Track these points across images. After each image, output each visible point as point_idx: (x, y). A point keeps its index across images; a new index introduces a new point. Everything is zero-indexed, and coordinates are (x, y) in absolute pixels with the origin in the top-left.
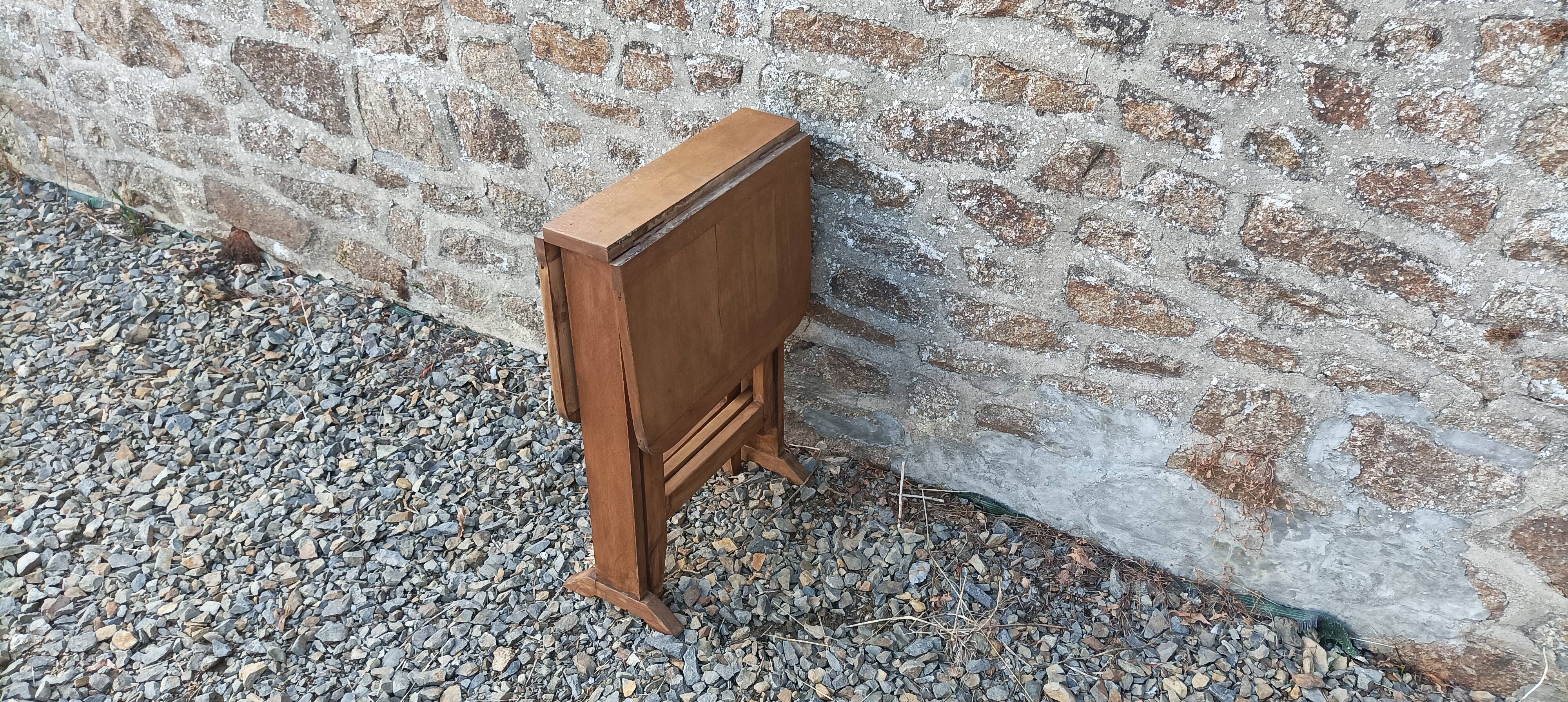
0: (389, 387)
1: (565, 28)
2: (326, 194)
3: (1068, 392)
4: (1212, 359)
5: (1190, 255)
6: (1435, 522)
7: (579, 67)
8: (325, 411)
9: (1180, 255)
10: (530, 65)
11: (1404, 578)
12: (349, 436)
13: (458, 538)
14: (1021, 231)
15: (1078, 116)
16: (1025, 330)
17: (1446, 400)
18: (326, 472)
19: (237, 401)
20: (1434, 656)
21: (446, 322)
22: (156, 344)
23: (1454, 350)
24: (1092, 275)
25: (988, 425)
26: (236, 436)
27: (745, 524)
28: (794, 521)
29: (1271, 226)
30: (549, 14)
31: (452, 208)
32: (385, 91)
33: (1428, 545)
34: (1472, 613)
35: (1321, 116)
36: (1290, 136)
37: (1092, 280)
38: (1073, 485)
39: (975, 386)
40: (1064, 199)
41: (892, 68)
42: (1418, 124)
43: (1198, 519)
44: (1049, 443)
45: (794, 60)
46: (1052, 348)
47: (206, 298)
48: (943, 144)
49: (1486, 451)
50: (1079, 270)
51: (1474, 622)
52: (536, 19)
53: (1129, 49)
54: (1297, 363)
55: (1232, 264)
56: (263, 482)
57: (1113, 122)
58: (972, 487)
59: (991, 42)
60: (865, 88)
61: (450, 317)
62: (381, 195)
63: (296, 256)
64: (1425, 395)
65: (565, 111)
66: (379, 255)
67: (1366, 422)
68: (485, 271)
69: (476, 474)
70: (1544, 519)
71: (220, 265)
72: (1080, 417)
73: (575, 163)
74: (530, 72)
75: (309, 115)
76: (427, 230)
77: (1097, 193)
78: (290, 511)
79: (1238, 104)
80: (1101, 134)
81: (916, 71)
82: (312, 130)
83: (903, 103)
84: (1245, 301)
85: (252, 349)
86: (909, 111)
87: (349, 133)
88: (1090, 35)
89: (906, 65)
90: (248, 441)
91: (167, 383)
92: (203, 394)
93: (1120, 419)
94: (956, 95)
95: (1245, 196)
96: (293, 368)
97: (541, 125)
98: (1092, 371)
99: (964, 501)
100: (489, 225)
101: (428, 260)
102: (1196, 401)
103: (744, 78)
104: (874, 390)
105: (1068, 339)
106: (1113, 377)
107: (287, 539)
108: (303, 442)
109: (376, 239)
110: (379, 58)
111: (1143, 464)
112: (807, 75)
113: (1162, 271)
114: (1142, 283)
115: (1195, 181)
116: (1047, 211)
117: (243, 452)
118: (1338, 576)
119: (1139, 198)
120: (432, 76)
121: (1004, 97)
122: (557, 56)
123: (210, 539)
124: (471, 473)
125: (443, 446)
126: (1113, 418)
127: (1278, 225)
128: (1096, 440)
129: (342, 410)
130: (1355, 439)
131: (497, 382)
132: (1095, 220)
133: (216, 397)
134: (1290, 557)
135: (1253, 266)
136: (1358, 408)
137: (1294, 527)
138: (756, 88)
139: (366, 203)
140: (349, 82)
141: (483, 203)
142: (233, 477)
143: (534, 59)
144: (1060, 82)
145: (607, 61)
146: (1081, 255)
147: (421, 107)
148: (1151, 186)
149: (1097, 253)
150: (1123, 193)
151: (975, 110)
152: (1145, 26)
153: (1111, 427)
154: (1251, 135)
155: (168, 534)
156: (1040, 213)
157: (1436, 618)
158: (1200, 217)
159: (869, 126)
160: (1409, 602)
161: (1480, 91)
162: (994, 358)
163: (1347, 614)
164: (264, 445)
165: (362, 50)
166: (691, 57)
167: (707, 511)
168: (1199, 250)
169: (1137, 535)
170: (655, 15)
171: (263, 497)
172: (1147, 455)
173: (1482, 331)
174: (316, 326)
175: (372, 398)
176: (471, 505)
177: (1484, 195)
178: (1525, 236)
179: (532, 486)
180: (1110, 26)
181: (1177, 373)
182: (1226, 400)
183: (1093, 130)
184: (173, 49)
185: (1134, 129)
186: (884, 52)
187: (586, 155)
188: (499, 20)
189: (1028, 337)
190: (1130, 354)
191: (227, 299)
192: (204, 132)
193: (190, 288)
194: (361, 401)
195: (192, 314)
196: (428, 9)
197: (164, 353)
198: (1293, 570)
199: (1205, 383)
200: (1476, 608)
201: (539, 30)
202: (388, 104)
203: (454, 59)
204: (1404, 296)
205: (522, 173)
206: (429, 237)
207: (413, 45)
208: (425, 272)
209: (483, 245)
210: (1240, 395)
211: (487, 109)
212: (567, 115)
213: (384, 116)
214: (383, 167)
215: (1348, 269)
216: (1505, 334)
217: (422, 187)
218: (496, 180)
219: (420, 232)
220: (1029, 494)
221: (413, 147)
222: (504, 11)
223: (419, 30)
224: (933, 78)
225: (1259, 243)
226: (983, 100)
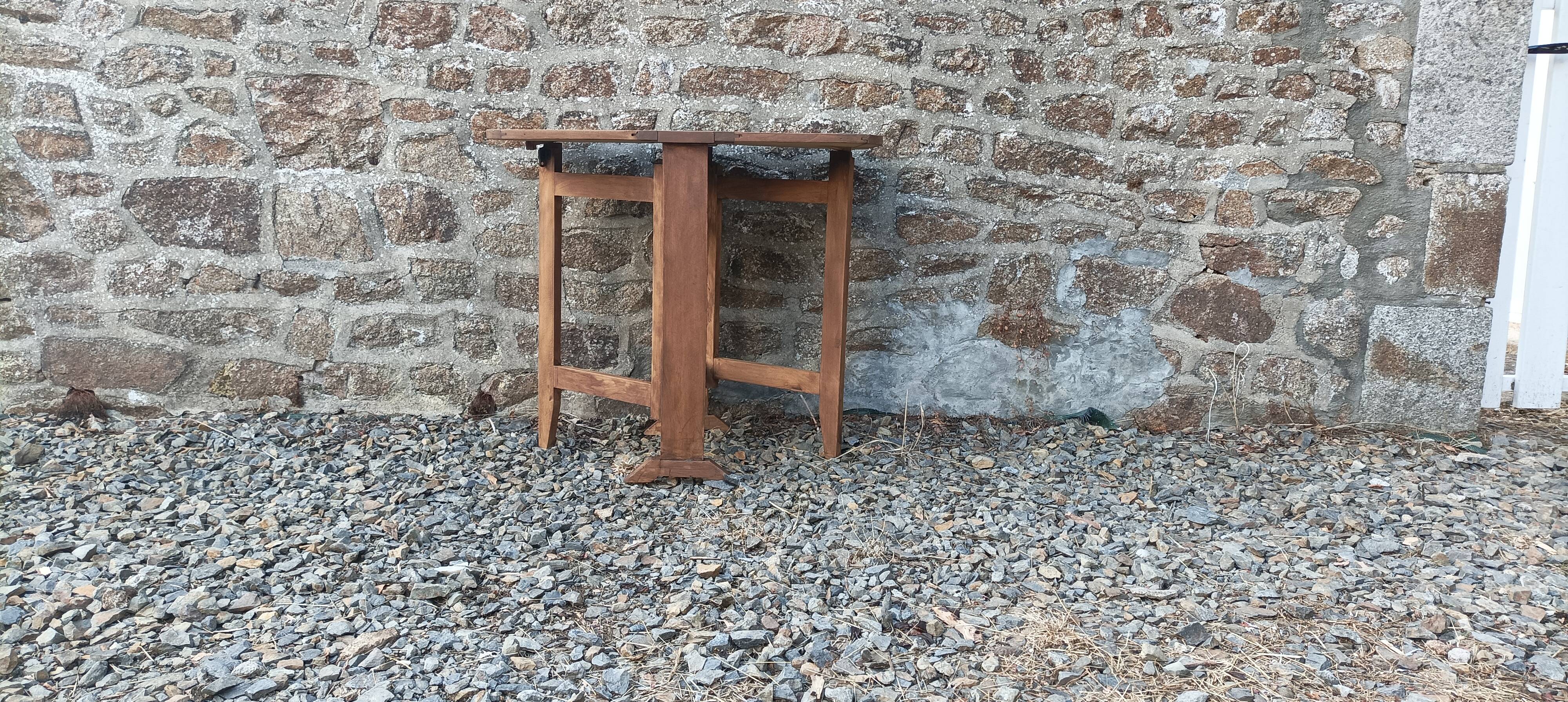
1: (505, 113)
2: (215, 318)
3: (907, 303)
4: (992, 247)
5: (968, 179)
6: (1132, 317)
7: (514, 143)
9: (962, 181)
10: (468, 149)
11: (1126, 366)
15: (889, 107)
16: (874, 263)
17: (1119, 232)
20: (1155, 415)
23: (1114, 201)
24: (912, 210)
25: (857, 349)
29: (1008, 150)
30: (491, 104)
31: (370, 297)
32: (310, 199)
33: (1133, 333)
34: (1166, 374)
35: (1020, 79)
36: (1007, 93)
37: (913, 213)
38: (920, 375)
40: (887, 163)
41: (766, 98)
42: (1066, 76)
43: (1004, 367)
44: (900, 347)
45: (697, 104)
46: (892, 271)
49: (1144, 260)
50: (903, 209)
51: (1168, 379)
52: (478, 110)
53: (913, 59)
54: (1040, 234)
55: (992, 179)
57: (910, 105)
58: (851, 404)
59: (831, 69)
60: (749, 114)
61: (353, 409)
62: (286, 303)
63: (157, 399)
64: (1108, 233)
65: (499, 180)
66: (272, 367)
67: (1082, 262)
68: (397, 350)
70: (1183, 292)
72: (917, 318)
73: (505, 223)
74: (469, 155)
75: (206, 245)
76: (337, 324)
77: (907, 154)
79: (977, 81)
80: (905, 114)
81: (782, 97)
82: (209, 257)
83: (776, 120)
84: (1003, 201)
85: (167, 448)
86: (780, 125)
87: (257, 250)
88: (890, 53)
89: (775, 94)
93: (944, 311)
94: (810, 108)
95: (991, 135)
97: (475, 196)
98: (920, 280)
100: (409, 302)
101: (335, 355)
102: (987, 280)
103: (658, 124)
104: (768, 348)
105: (902, 262)
106: (934, 281)
109: (273, 351)
110: (303, 174)
111: (962, 340)
112: (707, 113)
113: (953, 195)
114: (943, 207)
115: (962, 132)
116: (877, 173)
118: (1092, 377)
120: (360, 180)
121: (842, 103)
126: (938, 311)
127: (1011, 148)
128: (928, 335)
130: (1079, 276)
132: (908, 172)
134: (1063, 375)
135: (1004, 178)
136: (1076, 255)
137: (1060, 352)
139: (264, 316)
140: (268, 200)
141: (407, 281)
143: (472, 143)
144: (877, 85)
146: (902, 199)
147: (349, 206)
148: (938, 141)
149: (911, 196)
150: (922, 150)
151: (824, 114)
152: (920, 43)
153: (938, 320)
154: (986, 99)
156: (873, 176)
157: (1149, 385)
158: (969, 154)
160: (1135, 381)
161: (1090, 51)
163: (1102, 405)
165: (284, 170)
166: (615, 115)
168: (972, 175)
169: (969, 398)
170: (585, 90)
172: (965, 331)
173: (1125, 186)
177: (1106, 106)
178: (1130, 124)
180: (901, 47)
181: (972, 264)
182: (1005, 272)
183: (900, 113)
184: (39, 210)
185: (923, 107)
186: (760, 88)
187: (516, 213)
188: (442, 117)
189: (875, 268)
190: (944, 259)
192: (56, 290)
194: (317, 453)
196: (367, 120)
198: (1066, 385)
199: (991, 265)
200: (1167, 369)
201: (480, 118)
202: (311, 211)
203: (389, 158)
204: (1083, 176)
205: (450, 244)
206: (339, 330)
207: (345, 155)
208: (327, 370)
209: (399, 323)
210: (1013, 266)
211: (420, 193)
212: (502, 182)
213: (303, 224)
214: (293, 274)
215: (1052, 168)
216: (1136, 184)
217: (339, 281)
218: (422, 258)
219: (329, 328)
220: (892, 394)
221: (332, 247)
222: (448, 108)
223: (355, 140)
224: (795, 100)
225: (1004, 163)
226: (829, 108)
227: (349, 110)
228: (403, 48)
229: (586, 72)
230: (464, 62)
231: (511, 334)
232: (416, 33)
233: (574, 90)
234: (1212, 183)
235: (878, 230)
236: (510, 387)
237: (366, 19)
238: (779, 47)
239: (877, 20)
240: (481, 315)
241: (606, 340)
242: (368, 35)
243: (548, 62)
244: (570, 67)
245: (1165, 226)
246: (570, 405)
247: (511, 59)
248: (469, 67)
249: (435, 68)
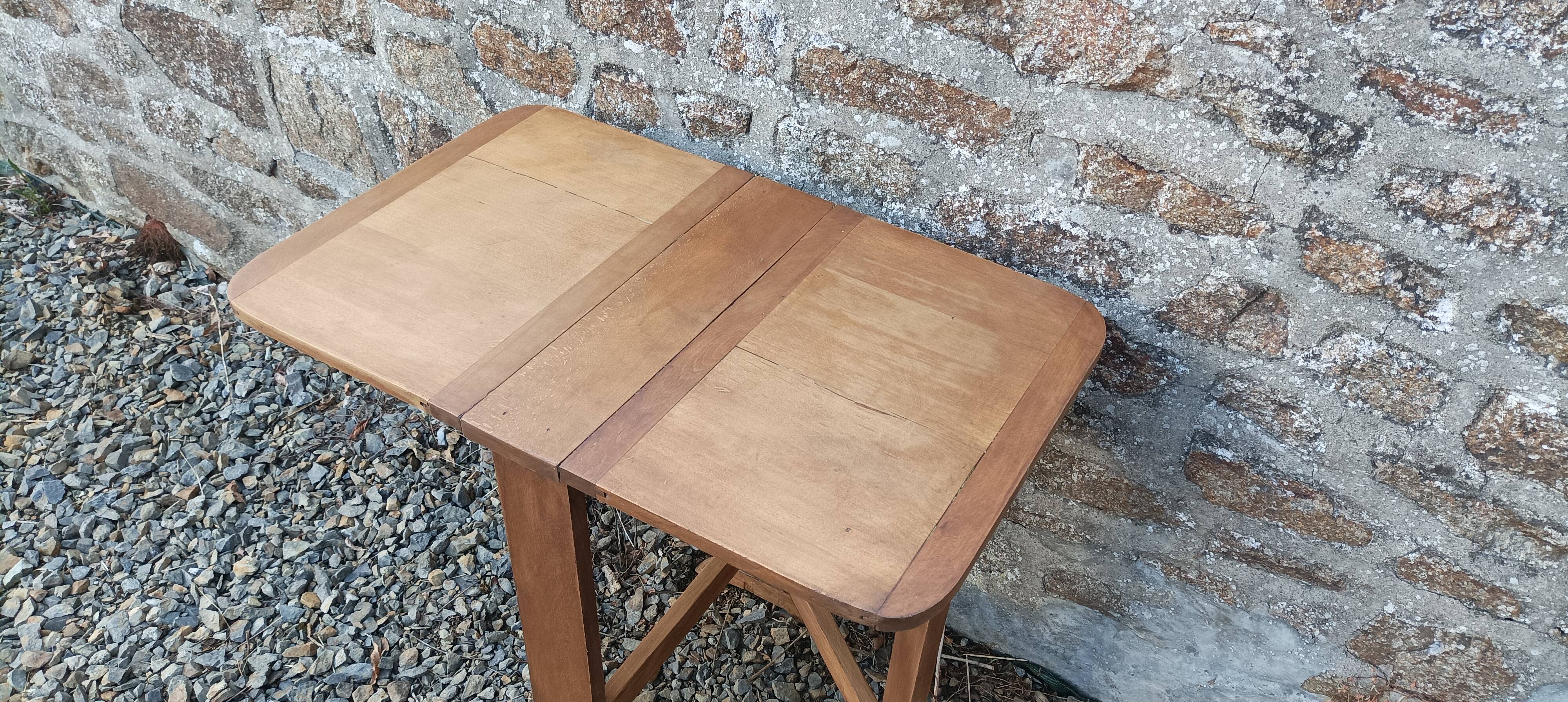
0: (311, 451)
1: (517, 35)
2: (245, 195)
3: (1173, 577)
4: (1390, 581)
5: (1380, 449)
7: (537, 86)
8: (228, 482)
9: (1364, 447)
10: (475, 76)
12: (252, 522)
13: (368, 688)
14: (1130, 377)
15: (1233, 242)
16: (1124, 495)
18: (217, 574)
19: (124, 462)
22: (40, 371)
24: (1227, 447)
25: (1060, 594)
26: (114, 515)
27: (735, 688)
28: (799, 686)
29: (1514, 433)
30: (497, 14)
32: (303, 84)
37: (1227, 455)
38: (1167, 681)
39: (1047, 546)
40: (1197, 347)
41: (961, 140)
44: (1140, 629)
45: (824, 114)
46: (1158, 521)
47: (106, 311)
48: (1026, 251)
50: (1209, 438)
52: (481, 18)
53: (1328, 164)
54: (1521, 611)
55: (1444, 472)
56: (138, 586)
57: (1287, 259)
58: (1031, 655)
59: (1112, 127)
60: (921, 164)
62: (308, 204)
63: (219, 258)
69: (403, 589)
71: (131, 263)
72: (1187, 607)
74: (476, 85)
75: (217, 100)
77: (1248, 347)
78: (165, 633)
79: (1493, 263)
80: (1265, 272)
81: (996, 149)
82: (223, 118)
83: (974, 189)
84: (1454, 521)
85: (153, 386)
86: (982, 201)
87: (265, 127)
88: (1267, 136)
89: (982, 139)
90: (128, 522)
91: (45, 429)
92: (83, 449)
93: (1244, 622)
94: (1051, 190)
95: (1481, 387)
96: (199, 414)
98: (1210, 559)
99: (1021, 672)
103: (753, 129)
105: (1182, 516)
106: (1241, 572)
107: (155, 677)
108: (195, 527)
110: (293, 41)
111: (1269, 678)
112: (839, 137)
113: (1333, 462)
114: (1300, 471)
115: (1404, 355)
116: (1170, 358)
117: (120, 539)
119: (1313, 365)
120: (359, 71)
121: (1122, 202)
122: (509, 67)
123: (59, 673)
124: (396, 588)
125: (368, 542)
126: (1233, 618)
127: (1526, 434)
128: (1205, 636)
129: (250, 482)
131: (445, 448)
132: (1241, 379)
133: (98, 455)
135: (1477, 479)
138: (770, 144)
139: (292, 211)
140: (259, 68)
142: (105, 575)
143: (481, 68)
144: (1212, 195)
145: (574, 82)
146: (1213, 418)
147: (347, 108)
148: (1333, 352)
149: (1237, 422)
150: (1288, 353)
151: (1077, 213)
152: (1358, 134)
153: (1229, 628)
154: (1508, 308)
155: (9, 660)
156: (1159, 359)
158: (1403, 403)
162: (1075, 520)
164: (147, 531)
165: (272, 29)
167: (689, 664)
168: (1395, 446)
170: (635, 32)
171: (133, 610)
172: (1277, 670)
174: (233, 357)
175: (289, 466)
176: (391, 636)
179: (470, 612)
180: (1302, 127)
181: (1335, 586)
182: (1404, 631)
183: (1254, 266)
185: (1318, 271)
186: (951, 119)
188: (434, 14)
189: (1124, 503)
190: (1268, 552)
191: (133, 311)
192: (104, 103)
193: (89, 296)
194: (275, 470)
195: (88, 331)
197: (47, 385)
199: (1376, 606)
201: (484, 33)
202: (307, 100)
203: (382, 54)
207: (333, 31)
210: (1427, 633)
211: (425, 122)
213: (303, 114)
214: (307, 173)
220: (1107, 679)
221: (340, 155)
223: (338, 14)
224: (1020, 163)
225: (1491, 451)
226: (1091, 202)
233: (619, 26)
235: (1143, 450)
238: (1004, 44)
239: (1257, 48)
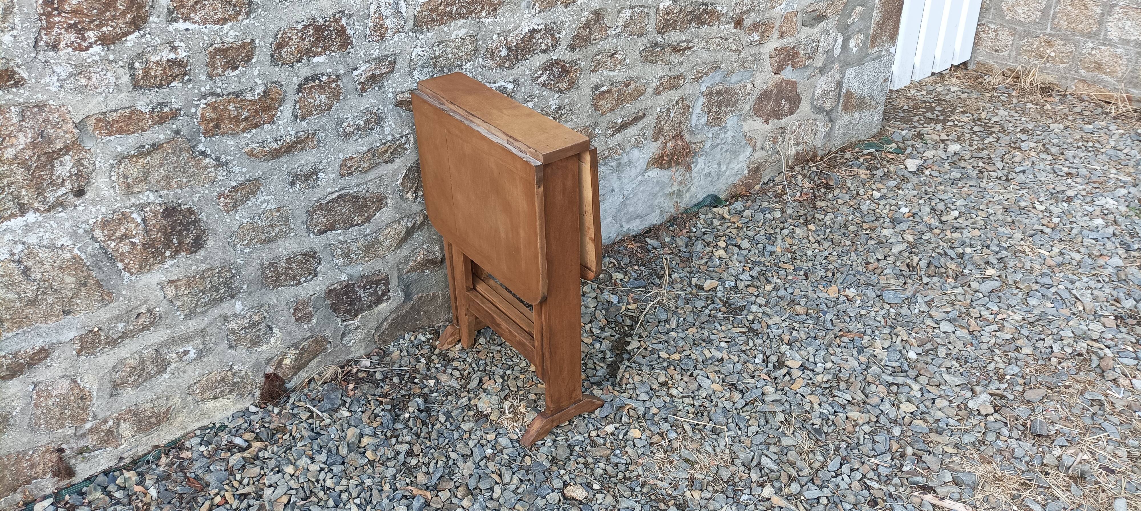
1: (237, 96)
3: (601, 161)
4: (655, 99)
5: (641, 49)
6: (733, 122)
7: (250, 127)
9: (637, 52)
10: (201, 147)
11: (728, 156)
14: (568, 81)
17: (729, 63)
20: (740, 183)
21: (127, 461)
23: (726, 39)
24: (603, 86)
29: (665, 17)
30: (219, 91)
31: (121, 339)
32: (12, 266)
33: (733, 134)
34: (748, 154)
37: (604, 89)
38: (611, 213)
40: (585, 51)
41: (488, 15)
43: (662, 187)
45: (431, 36)
48: (522, 50)
49: (740, 79)
50: (597, 87)
51: (749, 157)
52: (203, 101)
54: (685, 79)
55: (656, 44)
60: (477, 35)
61: (133, 451)
62: (15, 386)
64: (723, 65)
65: (244, 170)
66: (21, 455)
67: (707, 92)
68: (166, 376)
70: (761, 95)
72: (607, 172)
73: (260, 211)
74: (203, 153)
76: (90, 382)
77: (598, 39)
80: (597, 4)
81: (501, 11)
83: (499, 34)
84: (663, 60)
86: (502, 38)
89: (495, 9)
93: (624, 159)
94: (525, 16)
95: (655, 7)
97: (220, 195)
98: (609, 141)
100: (169, 326)
101: (97, 412)
102: (653, 125)
103: (397, 66)
105: (597, 130)
106: (618, 137)
111: (636, 177)
112: (440, 43)
113: (631, 65)
114: (624, 77)
115: (636, 9)
116: (578, 62)
118: (710, 173)
120: (67, 219)
121: (549, 5)
122: (226, 126)
126: (621, 161)
127: (668, 14)
128: (614, 181)
130: (705, 103)
134: (694, 178)
135: (662, 41)
136: (703, 89)
137: (693, 163)
138: (407, 69)
141: (162, 307)
143: (203, 140)
145: (281, 106)
146: (595, 78)
147: (68, 256)
148: (620, 23)
149: (601, 73)
150: (609, 32)
151: (537, 20)
153: (621, 167)
156: (576, 65)
157: (740, 165)
158: (640, 27)
159: (480, 60)
160: (732, 166)
163: (715, 189)
166: (356, 69)
169: (642, 217)
170: (320, 49)
172: (638, 170)
173: (733, 25)
181: (643, 116)
182: (663, 116)
186: (482, 7)
187: (269, 197)
188: (161, 120)
190: (625, 119)
196: (60, 150)
198: (696, 184)
199: (655, 113)
200: (750, 149)
201: (209, 110)
202: (18, 277)
203: (103, 186)
204: (708, 25)
205: (202, 252)
206: (95, 387)
207: (40, 198)
208: (92, 428)
209: (163, 350)
210: (668, 110)
211: (155, 214)
212: (248, 172)
213: (11, 296)
214: (15, 354)
215: (690, 23)
216: (739, 23)
217: (81, 339)
218: (175, 278)
219: (82, 390)
221: (58, 307)
222: (166, 109)
223: (51, 178)
224: (511, 11)
225: (663, 28)
226: (540, 12)
227: (33, 145)
228: (87, 48)
229: (319, 29)
230: (174, 49)
231: (286, 313)
232: (100, 26)
233: (308, 52)
234: (779, 9)
236: (296, 359)
237: (22, 22)
240: (252, 308)
241: (377, 283)
242: (32, 42)
243: (273, 27)
244: (300, 27)
245: (753, 50)
246: (352, 349)
247: (232, 33)
248: (182, 54)
249: (137, 65)
